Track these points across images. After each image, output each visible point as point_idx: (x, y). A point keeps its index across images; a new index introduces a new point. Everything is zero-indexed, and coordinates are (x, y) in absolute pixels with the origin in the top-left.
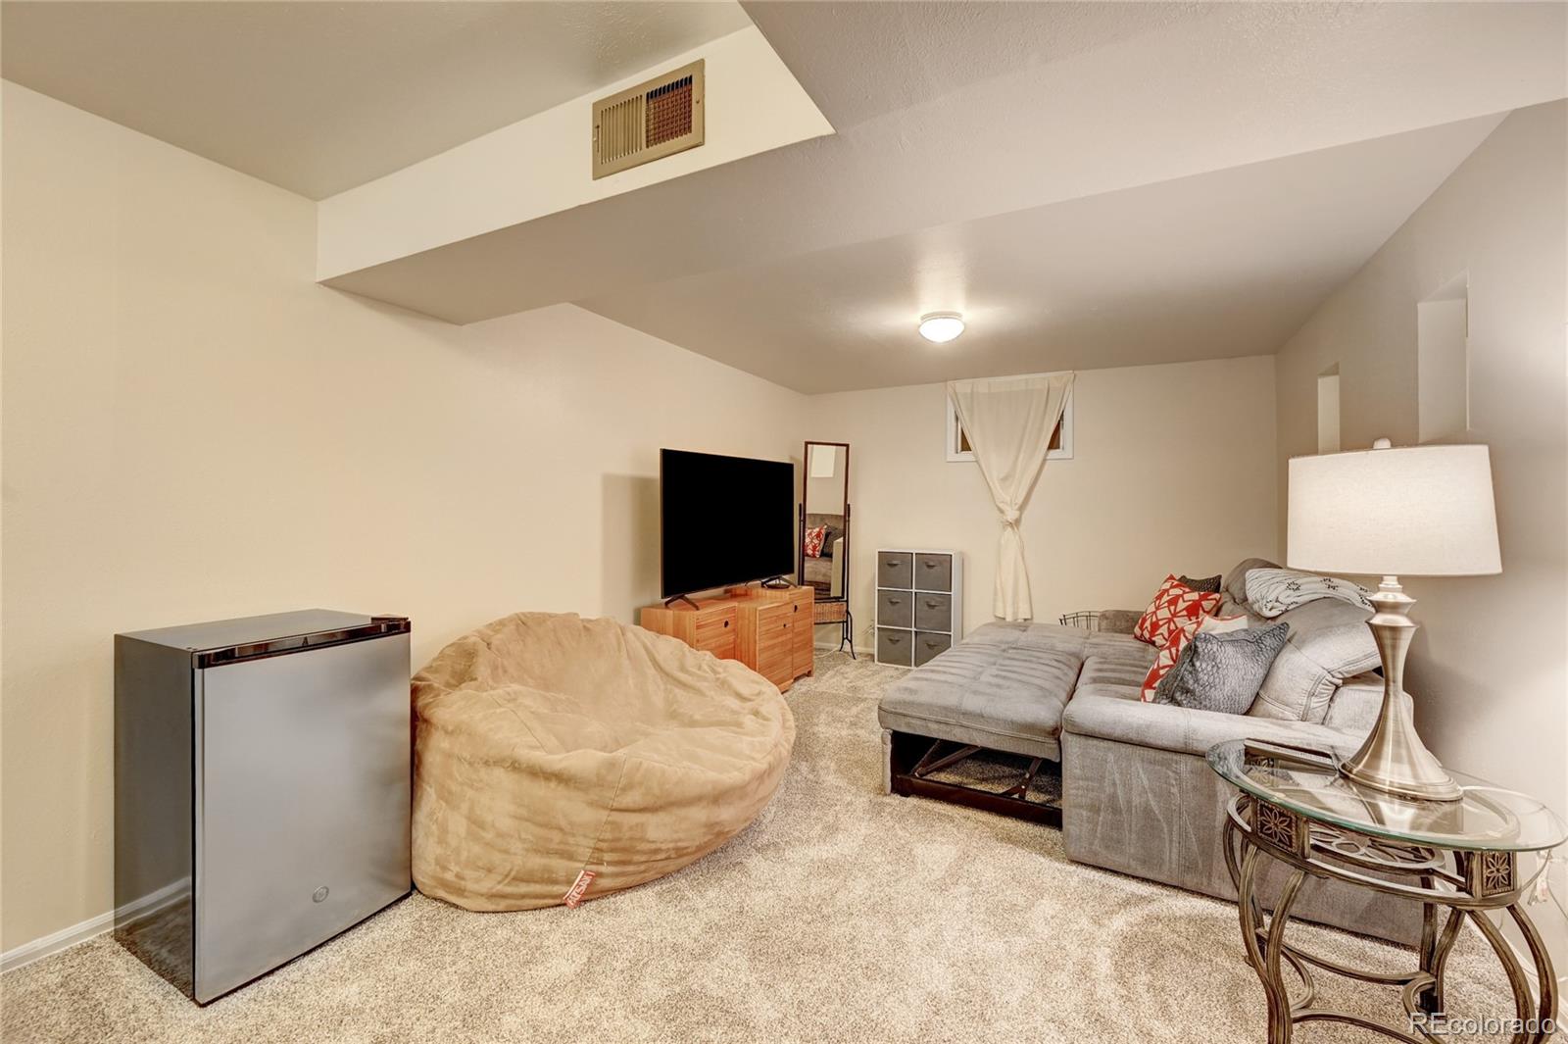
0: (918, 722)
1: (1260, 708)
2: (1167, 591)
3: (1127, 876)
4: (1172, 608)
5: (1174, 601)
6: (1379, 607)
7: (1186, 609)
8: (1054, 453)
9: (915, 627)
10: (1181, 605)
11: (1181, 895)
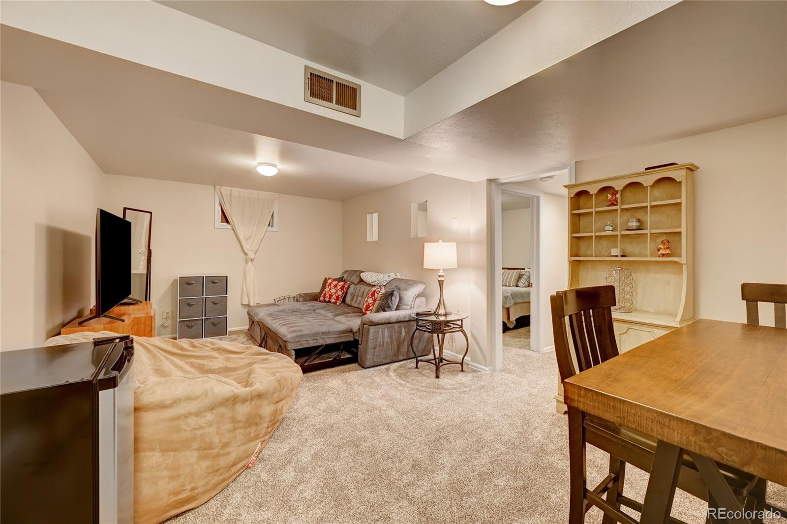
0: (305, 342)
1: (401, 307)
2: (331, 283)
3: (380, 365)
4: (336, 288)
5: (336, 286)
6: (440, 276)
7: (340, 288)
8: (270, 229)
9: (205, 316)
10: (339, 287)
11: (392, 364)
